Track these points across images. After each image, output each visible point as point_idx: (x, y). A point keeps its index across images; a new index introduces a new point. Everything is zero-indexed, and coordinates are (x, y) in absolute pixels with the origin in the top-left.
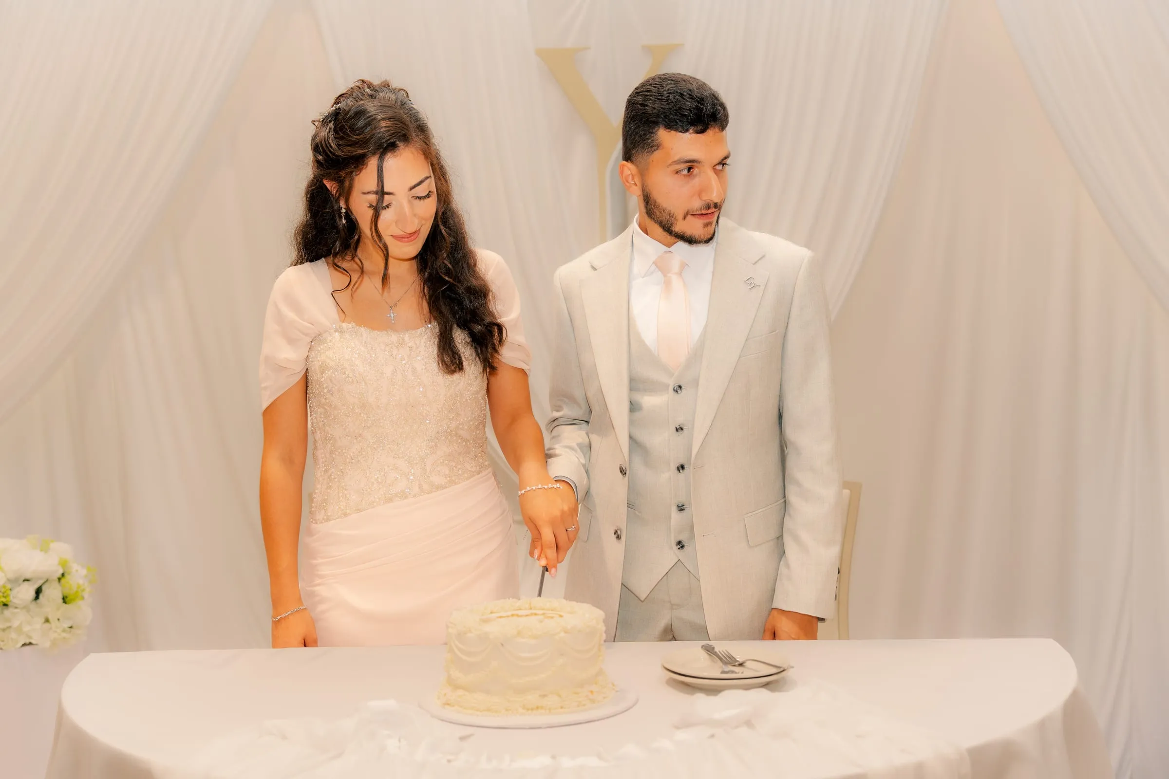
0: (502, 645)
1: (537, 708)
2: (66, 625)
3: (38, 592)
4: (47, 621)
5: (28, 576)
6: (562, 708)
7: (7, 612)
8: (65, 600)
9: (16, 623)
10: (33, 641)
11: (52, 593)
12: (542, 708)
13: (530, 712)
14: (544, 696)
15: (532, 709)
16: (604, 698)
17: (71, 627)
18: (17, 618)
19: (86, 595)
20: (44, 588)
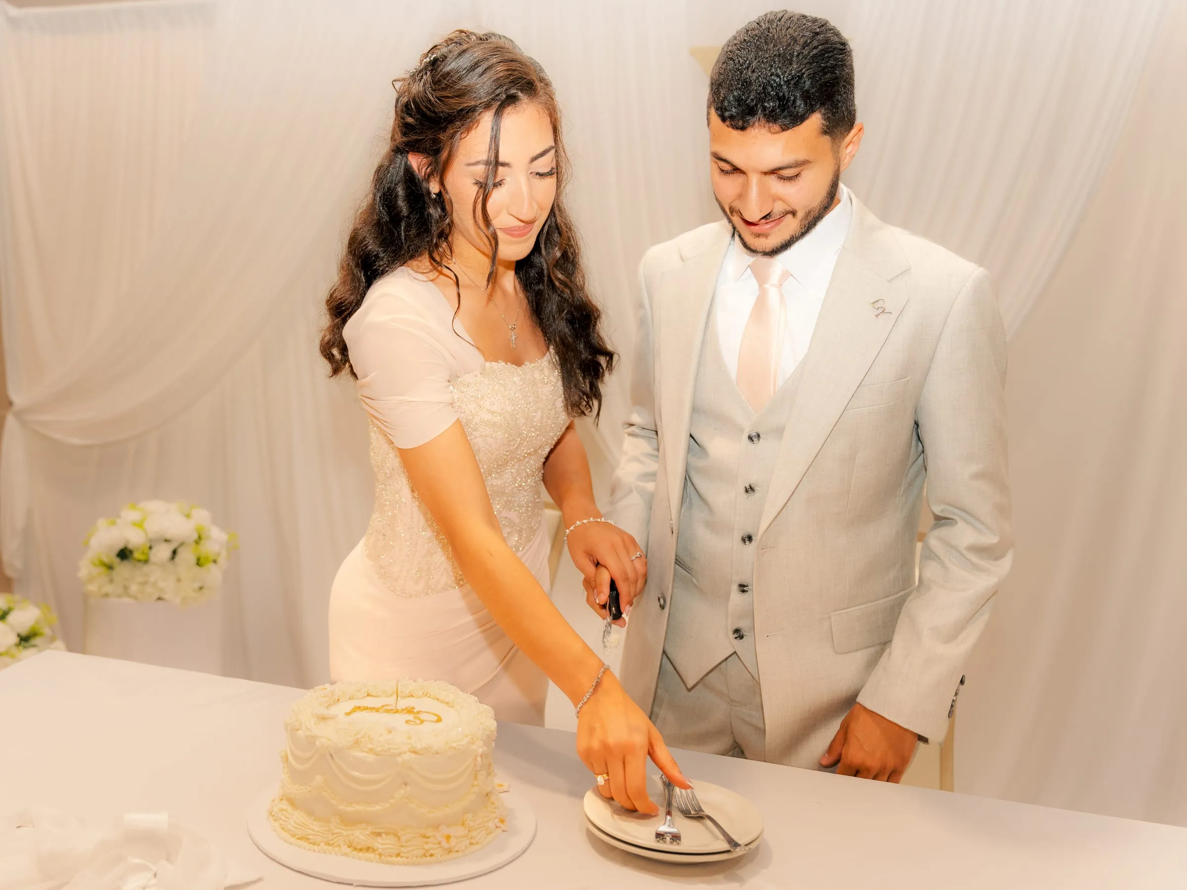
0: (331, 755)
1: (368, 849)
2: (197, 585)
3: (175, 552)
4: (179, 580)
5: (168, 537)
6: (398, 855)
7: (146, 568)
8: (199, 563)
9: (152, 579)
10: (166, 596)
11: (187, 556)
12: (374, 850)
13: (355, 853)
14: (379, 834)
15: (361, 850)
16: (471, 844)
17: (201, 588)
18: (154, 574)
19: (222, 560)
20: (179, 551)
